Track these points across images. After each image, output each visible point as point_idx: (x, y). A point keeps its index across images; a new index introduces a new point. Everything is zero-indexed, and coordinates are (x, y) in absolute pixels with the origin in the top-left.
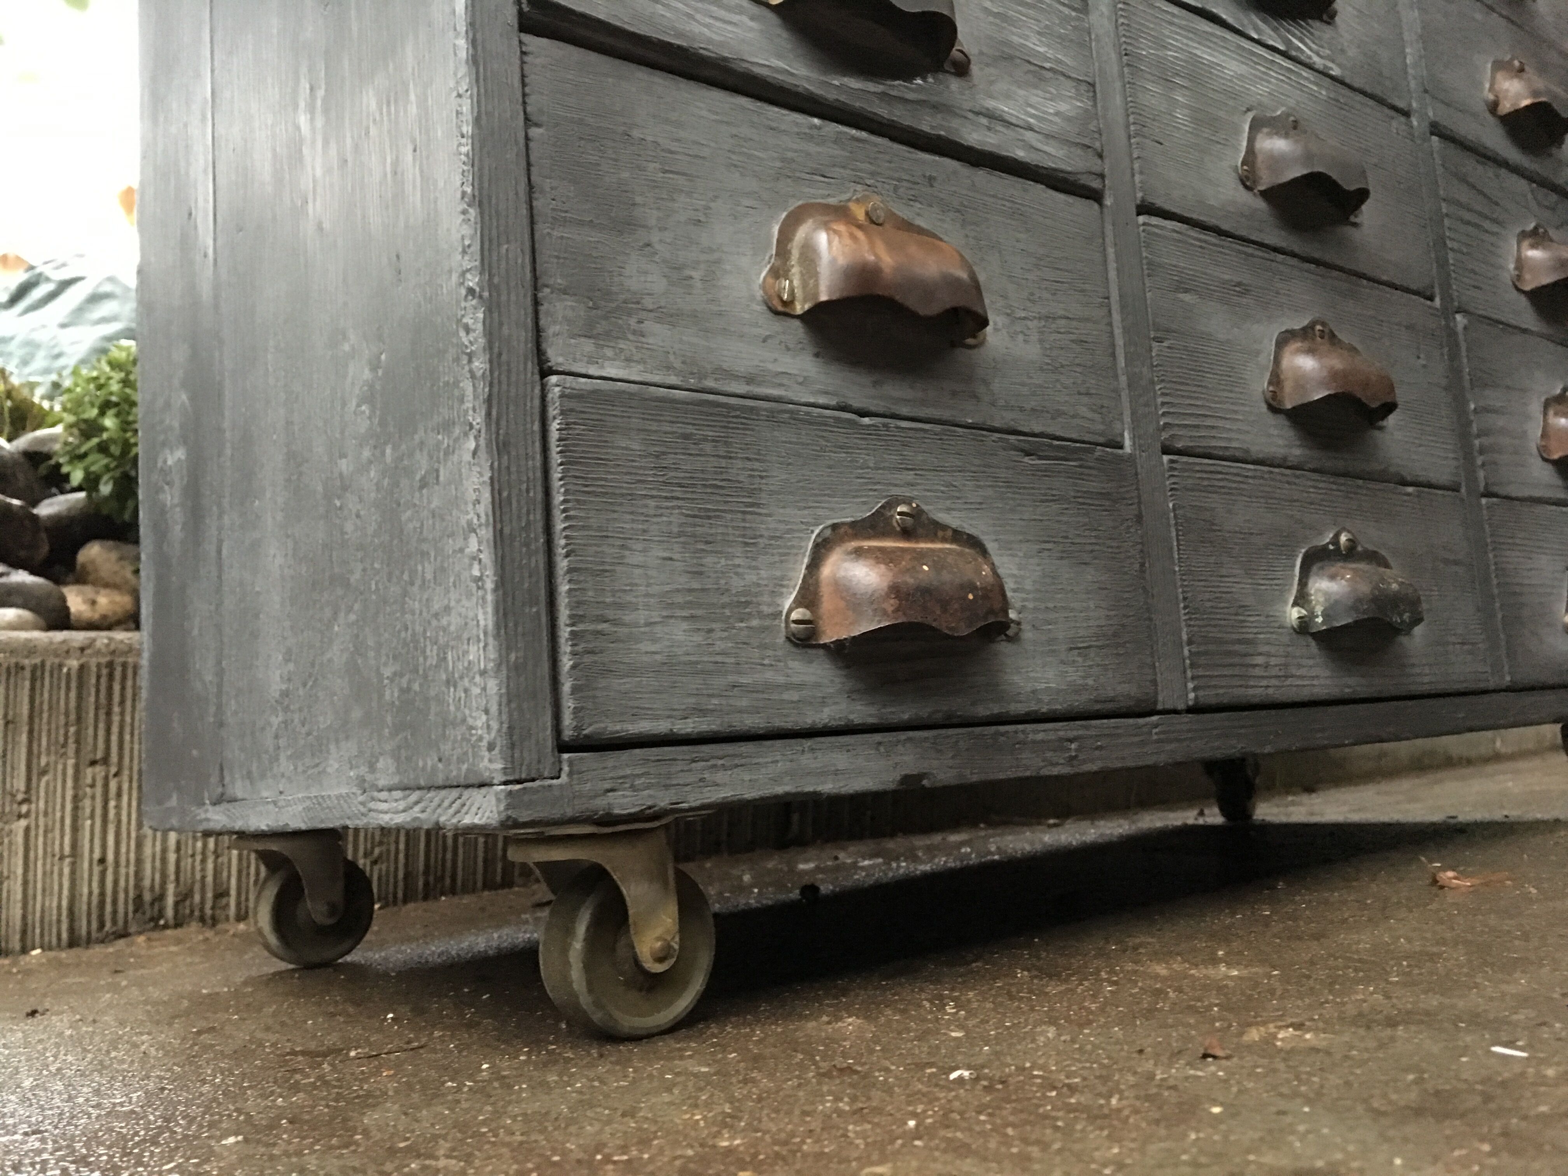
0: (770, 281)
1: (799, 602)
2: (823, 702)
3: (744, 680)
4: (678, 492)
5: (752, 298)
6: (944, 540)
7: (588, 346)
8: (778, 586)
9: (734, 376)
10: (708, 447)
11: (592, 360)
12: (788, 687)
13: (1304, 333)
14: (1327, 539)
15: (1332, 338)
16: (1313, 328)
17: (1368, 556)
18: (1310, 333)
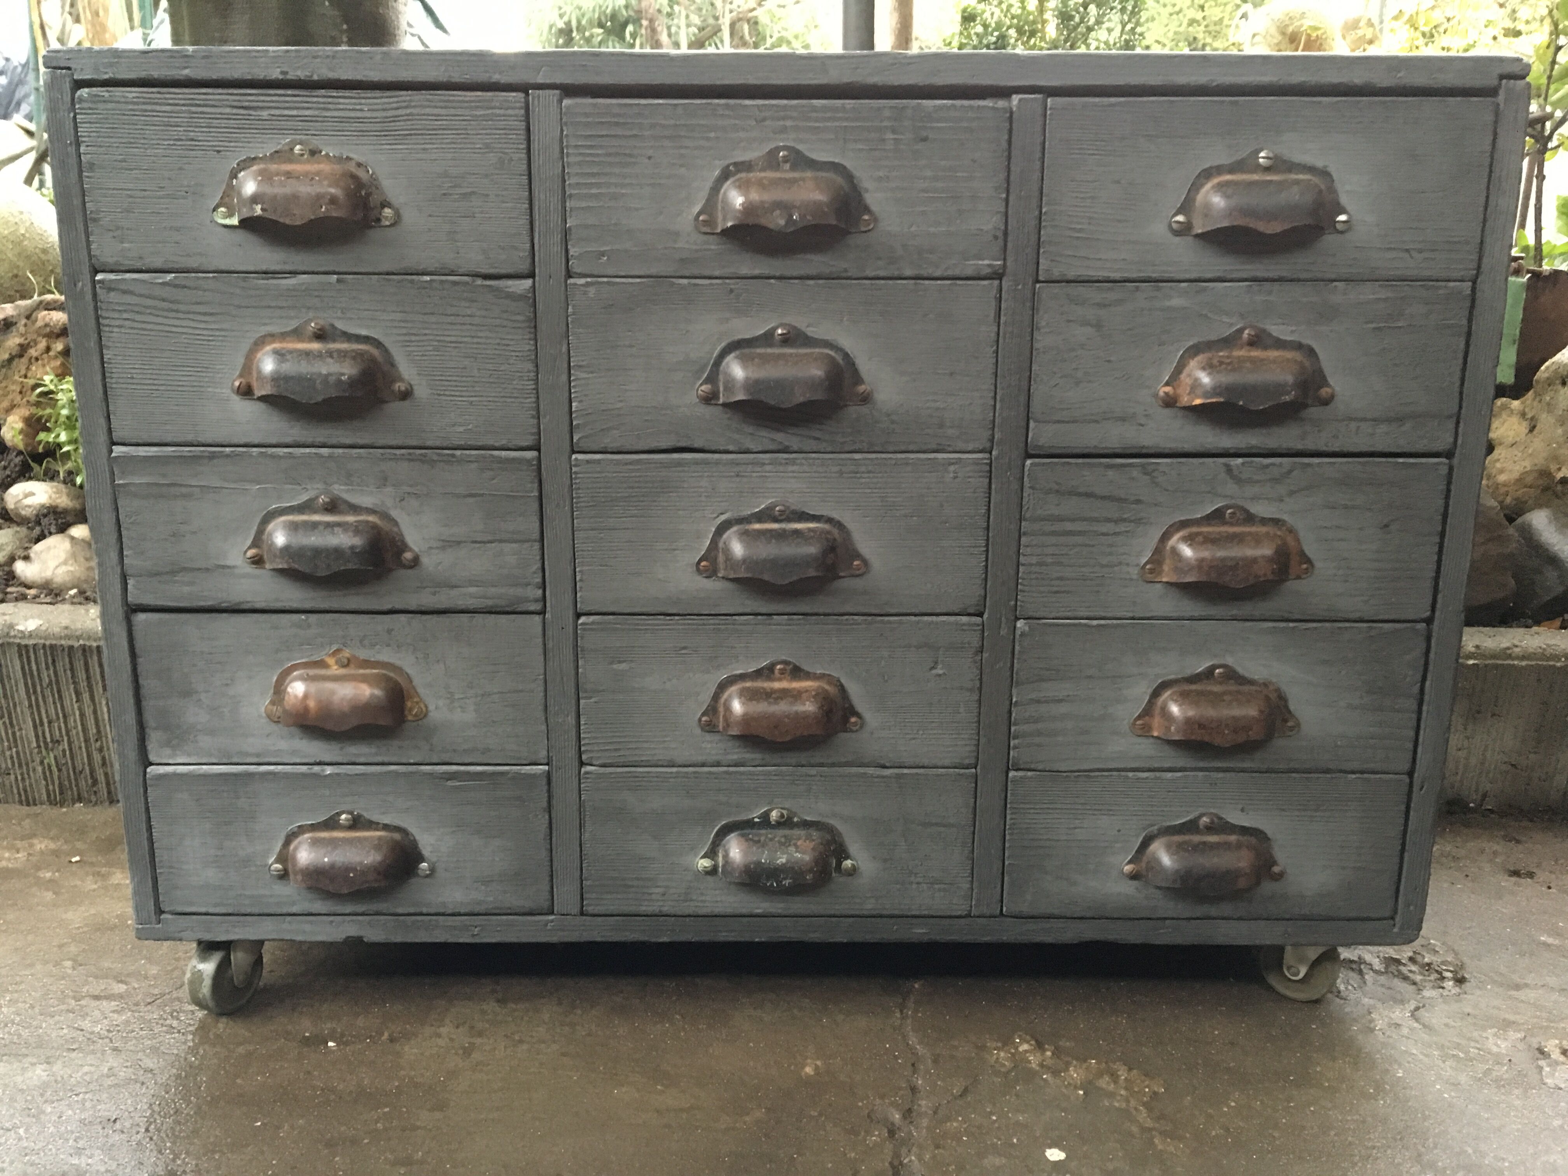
0: (270, 707)
1: (277, 861)
2: (294, 903)
3: (247, 893)
4: (208, 814)
5: (260, 716)
6: (377, 830)
7: (168, 751)
8: (267, 853)
9: (247, 754)
10: (225, 794)
11: (170, 757)
12: (271, 896)
13: (758, 674)
14: (755, 815)
15: (796, 672)
16: (771, 668)
17: (806, 824)
18: (766, 673)
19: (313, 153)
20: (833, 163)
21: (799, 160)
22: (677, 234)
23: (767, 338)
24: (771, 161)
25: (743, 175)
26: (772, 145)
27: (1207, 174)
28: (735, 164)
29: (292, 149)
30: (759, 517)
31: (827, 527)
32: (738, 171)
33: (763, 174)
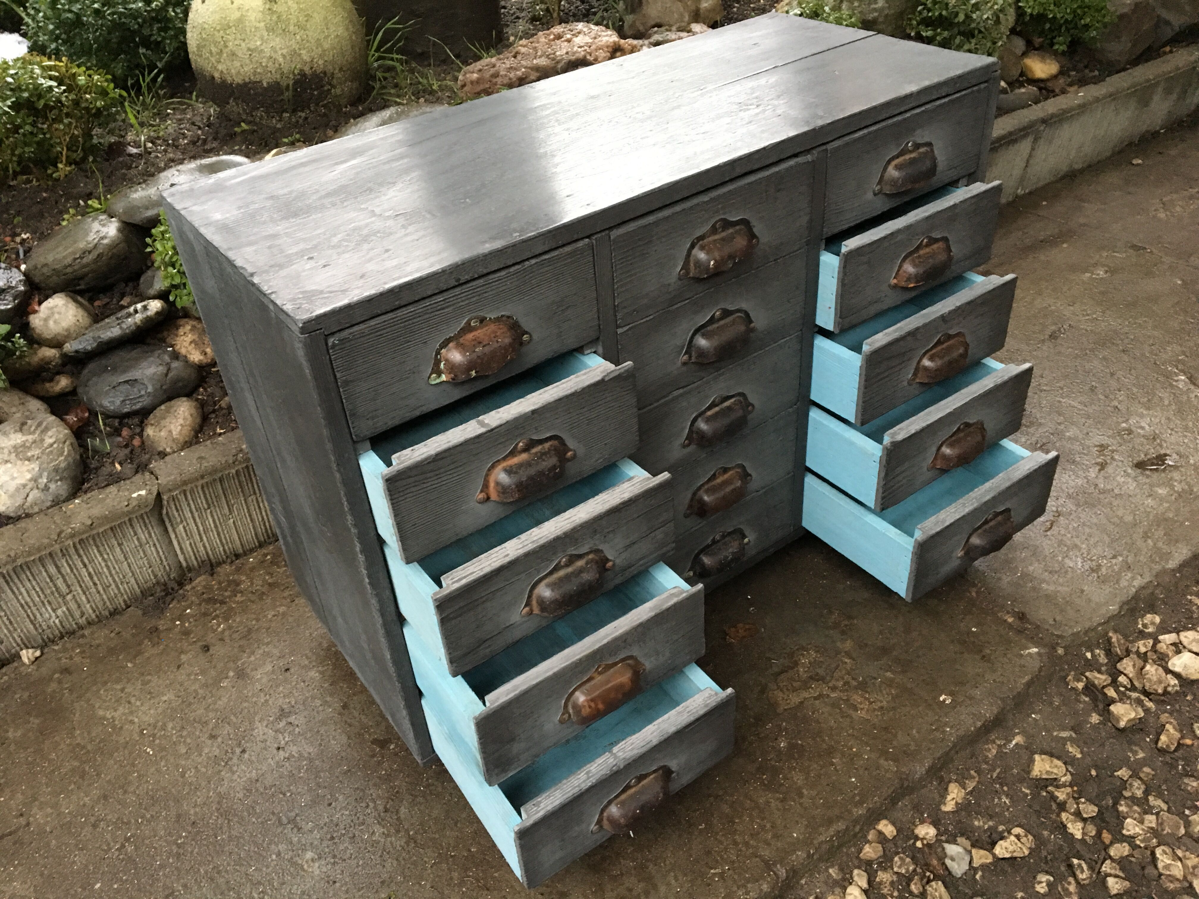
13: (710, 480)
14: (709, 541)
15: (725, 470)
16: (714, 475)
17: (730, 534)
18: (714, 477)
19: (482, 320)
20: (742, 219)
21: (727, 224)
22: (669, 285)
23: (712, 320)
24: (714, 230)
25: (701, 242)
26: (713, 221)
27: (889, 162)
28: (697, 238)
29: (470, 324)
30: (709, 408)
31: (737, 398)
32: (698, 241)
33: (711, 239)
